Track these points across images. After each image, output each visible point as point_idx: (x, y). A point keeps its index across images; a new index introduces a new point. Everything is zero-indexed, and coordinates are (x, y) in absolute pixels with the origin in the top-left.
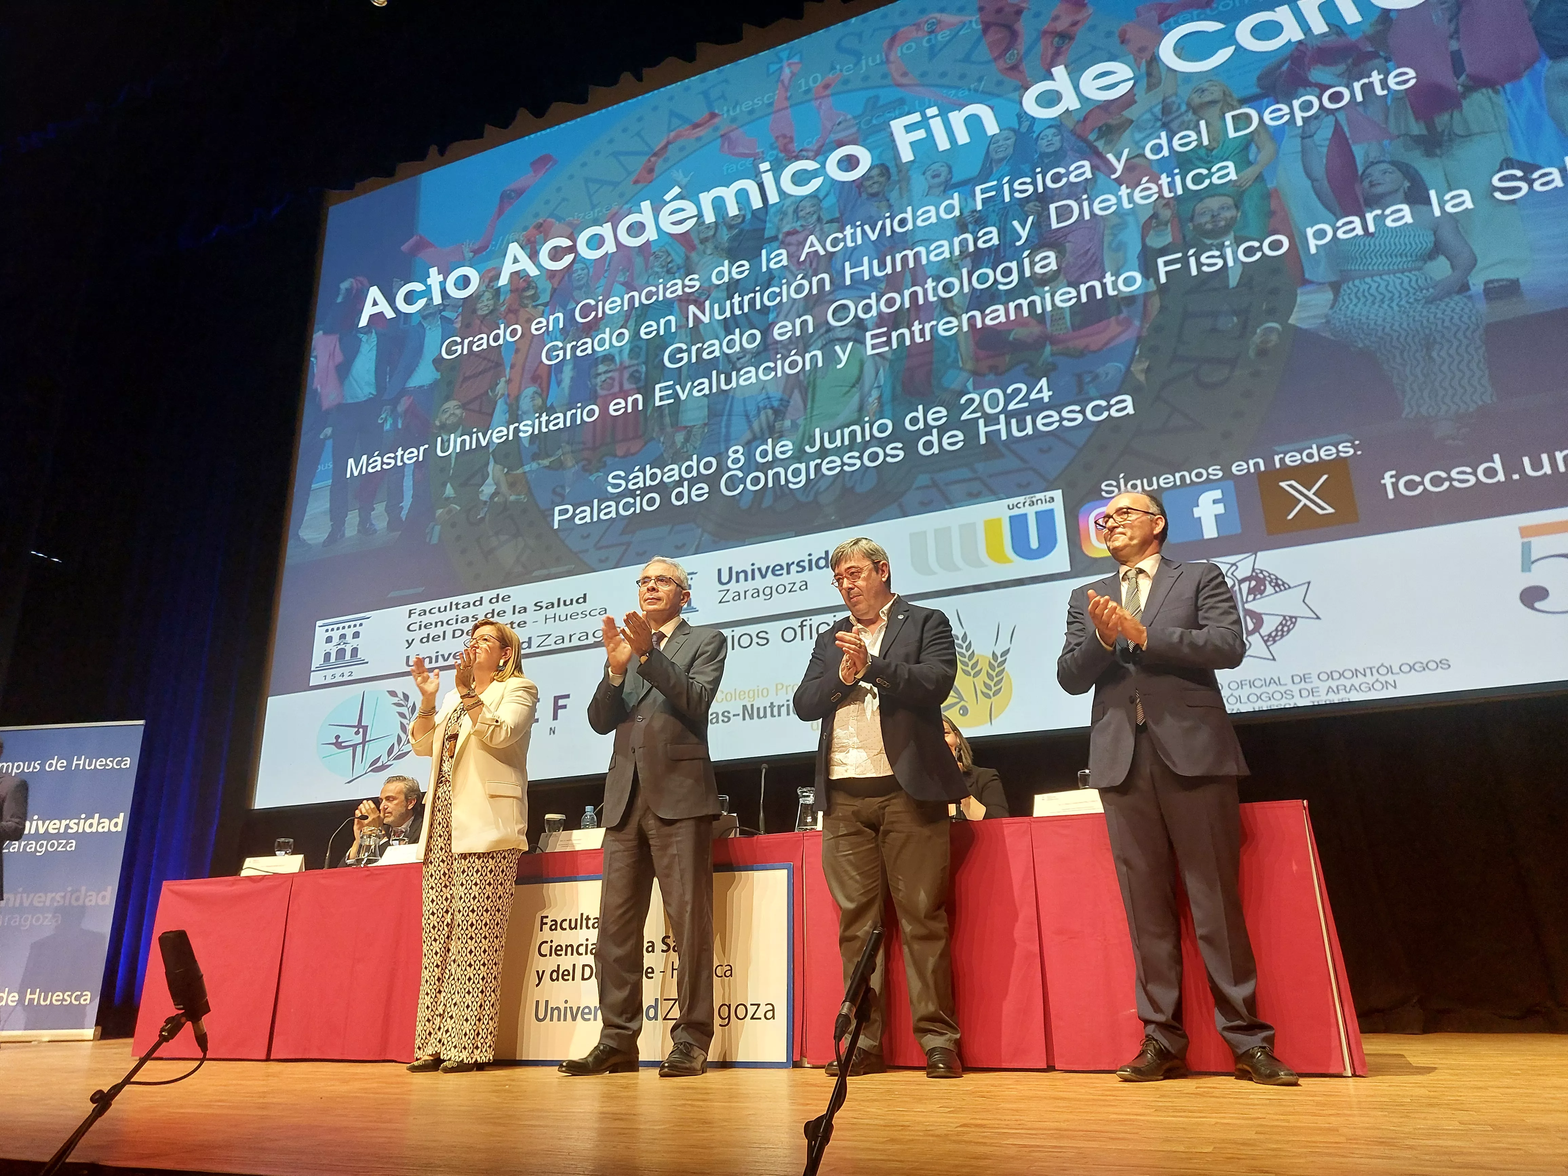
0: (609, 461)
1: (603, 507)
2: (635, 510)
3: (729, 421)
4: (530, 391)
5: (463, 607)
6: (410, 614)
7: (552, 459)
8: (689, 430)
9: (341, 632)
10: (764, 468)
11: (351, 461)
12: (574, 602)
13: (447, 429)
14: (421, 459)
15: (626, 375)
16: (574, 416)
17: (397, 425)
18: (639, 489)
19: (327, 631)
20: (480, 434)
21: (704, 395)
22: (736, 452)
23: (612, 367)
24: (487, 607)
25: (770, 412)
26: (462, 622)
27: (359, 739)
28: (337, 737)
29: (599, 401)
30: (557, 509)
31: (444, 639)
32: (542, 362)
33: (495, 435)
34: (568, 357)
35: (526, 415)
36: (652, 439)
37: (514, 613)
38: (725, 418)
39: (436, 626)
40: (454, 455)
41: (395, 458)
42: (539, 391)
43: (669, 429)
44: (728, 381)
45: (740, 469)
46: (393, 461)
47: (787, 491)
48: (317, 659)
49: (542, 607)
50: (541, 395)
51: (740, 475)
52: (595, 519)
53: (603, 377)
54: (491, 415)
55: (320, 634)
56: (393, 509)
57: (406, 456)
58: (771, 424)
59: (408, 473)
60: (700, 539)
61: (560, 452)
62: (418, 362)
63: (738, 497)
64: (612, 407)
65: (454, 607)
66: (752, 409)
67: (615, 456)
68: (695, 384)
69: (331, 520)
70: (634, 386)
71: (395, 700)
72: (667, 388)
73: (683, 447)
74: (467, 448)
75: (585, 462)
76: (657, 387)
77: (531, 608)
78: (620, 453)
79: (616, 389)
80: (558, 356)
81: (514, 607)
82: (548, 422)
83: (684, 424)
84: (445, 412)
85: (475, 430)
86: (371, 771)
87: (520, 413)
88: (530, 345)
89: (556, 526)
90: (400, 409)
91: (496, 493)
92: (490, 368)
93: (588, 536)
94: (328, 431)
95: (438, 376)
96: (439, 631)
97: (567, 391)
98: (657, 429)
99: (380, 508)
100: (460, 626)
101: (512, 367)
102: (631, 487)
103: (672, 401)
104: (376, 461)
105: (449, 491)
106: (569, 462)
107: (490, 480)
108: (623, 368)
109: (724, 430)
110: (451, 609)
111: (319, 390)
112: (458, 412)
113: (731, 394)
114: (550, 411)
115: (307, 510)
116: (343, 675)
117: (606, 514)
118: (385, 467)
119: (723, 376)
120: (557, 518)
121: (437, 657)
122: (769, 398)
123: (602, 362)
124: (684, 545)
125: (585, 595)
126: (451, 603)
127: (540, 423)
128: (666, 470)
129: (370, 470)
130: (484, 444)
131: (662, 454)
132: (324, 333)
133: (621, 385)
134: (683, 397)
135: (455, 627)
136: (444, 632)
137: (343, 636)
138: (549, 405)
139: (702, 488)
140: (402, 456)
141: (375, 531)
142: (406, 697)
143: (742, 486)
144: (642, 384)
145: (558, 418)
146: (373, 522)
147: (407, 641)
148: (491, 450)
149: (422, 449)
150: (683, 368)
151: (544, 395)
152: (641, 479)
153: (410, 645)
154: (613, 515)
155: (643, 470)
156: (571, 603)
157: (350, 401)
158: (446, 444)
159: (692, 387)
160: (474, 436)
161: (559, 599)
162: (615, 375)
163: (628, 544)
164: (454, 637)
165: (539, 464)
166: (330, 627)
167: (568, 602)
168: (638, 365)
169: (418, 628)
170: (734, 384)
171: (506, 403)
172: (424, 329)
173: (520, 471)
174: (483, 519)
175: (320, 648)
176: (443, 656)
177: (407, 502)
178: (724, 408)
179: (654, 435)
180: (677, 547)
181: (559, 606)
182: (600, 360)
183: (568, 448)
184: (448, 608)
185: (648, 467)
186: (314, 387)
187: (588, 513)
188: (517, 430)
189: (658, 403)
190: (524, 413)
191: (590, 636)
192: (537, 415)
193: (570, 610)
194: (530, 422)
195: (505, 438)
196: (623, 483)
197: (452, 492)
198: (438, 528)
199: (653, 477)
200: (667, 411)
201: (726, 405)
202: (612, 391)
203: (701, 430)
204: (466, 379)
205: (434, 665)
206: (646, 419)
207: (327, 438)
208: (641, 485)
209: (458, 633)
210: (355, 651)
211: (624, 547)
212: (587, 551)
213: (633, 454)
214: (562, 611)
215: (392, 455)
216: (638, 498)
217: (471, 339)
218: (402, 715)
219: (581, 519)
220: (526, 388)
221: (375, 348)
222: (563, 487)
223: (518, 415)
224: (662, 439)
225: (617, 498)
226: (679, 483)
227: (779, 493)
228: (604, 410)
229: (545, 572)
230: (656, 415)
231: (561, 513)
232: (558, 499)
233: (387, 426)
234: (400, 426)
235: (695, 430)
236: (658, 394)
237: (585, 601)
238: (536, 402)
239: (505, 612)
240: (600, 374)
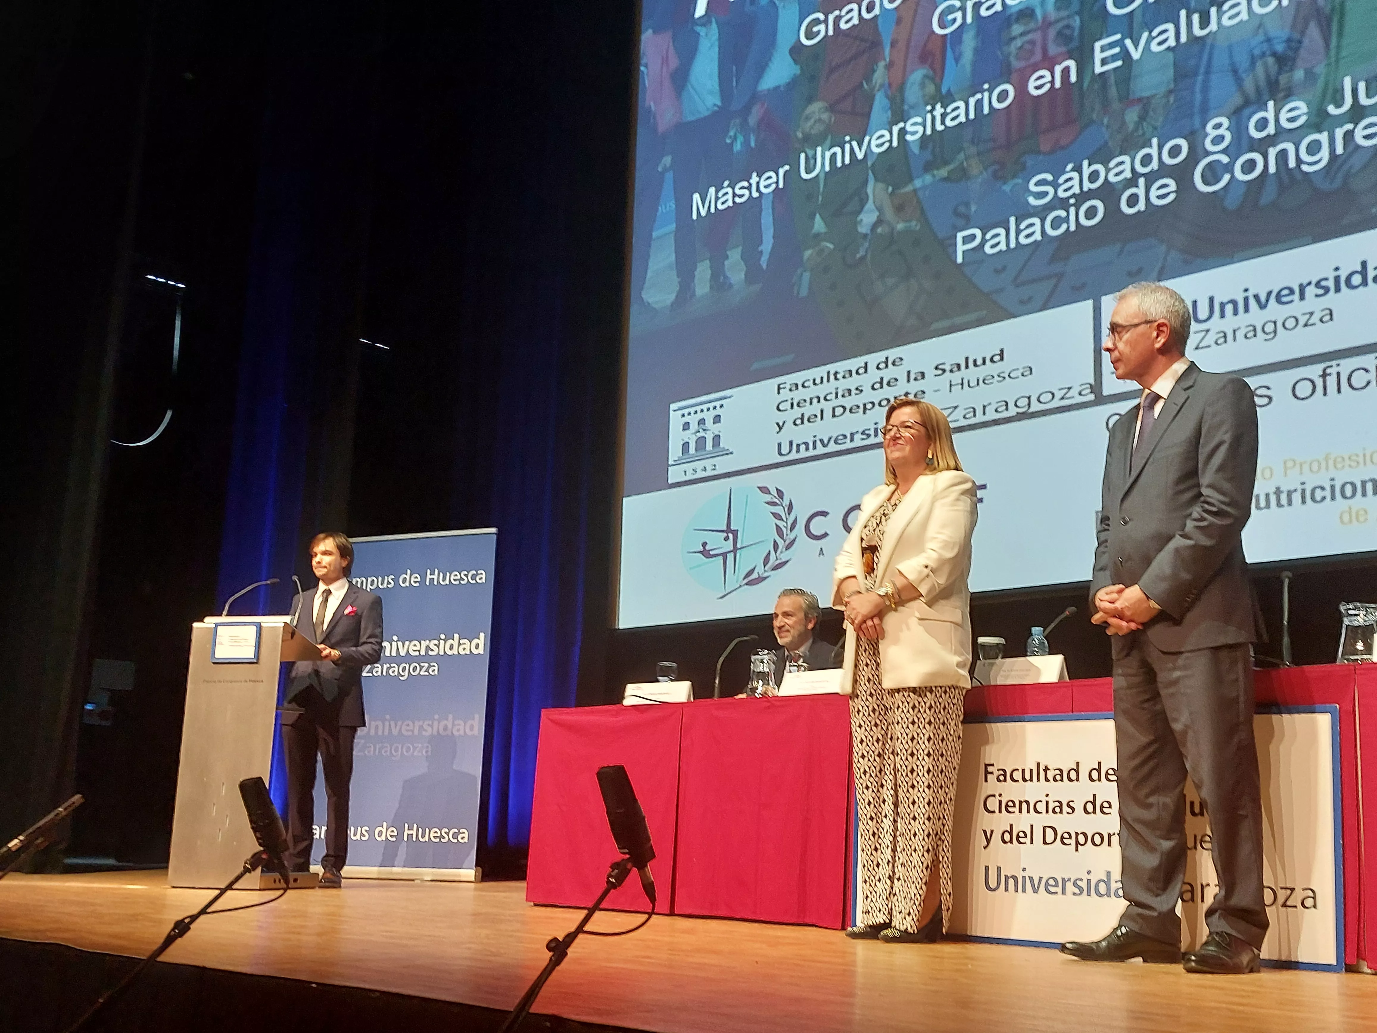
0: (1030, 161)
1: (1022, 226)
2: (1068, 228)
3: (1206, 81)
4: (918, 75)
5: (844, 377)
6: (779, 389)
7: (951, 167)
8: (1145, 104)
9: (700, 416)
10: (1262, 146)
11: (696, 196)
12: (988, 361)
13: (812, 141)
14: (781, 185)
15: (1052, 33)
16: (979, 103)
17: (749, 145)
18: (1074, 196)
19: (683, 415)
20: (855, 144)
21: (1169, 49)
22: (1218, 126)
23: (1032, 25)
24: (874, 375)
25: (1271, 60)
26: (843, 396)
27: (729, 545)
28: (705, 544)
29: (1014, 77)
30: (960, 236)
31: (822, 418)
32: (933, 32)
33: (874, 143)
34: (969, 20)
35: (916, 109)
36: (1092, 122)
37: (908, 381)
38: (1200, 78)
39: (811, 403)
40: (822, 176)
41: (749, 188)
42: (931, 73)
43: (1116, 105)
44: (1204, 22)
45: (1224, 151)
46: (746, 192)
47: (1299, 177)
48: (675, 452)
49: (944, 371)
50: (932, 79)
51: (1225, 159)
52: (1013, 245)
53: (1019, 43)
54: (868, 115)
55: (676, 420)
56: (751, 257)
57: (762, 184)
58: (1273, 78)
59: (767, 206)
60: (1165, 259)
61: (961, 156)
62: (772, 55)
63: (1222, 193)
64: (1032, 84)
65: (832, 377)
66: (1242, 60)
67: (1039, 153)
68: (1154, 33)
69: (678, 277)
70: (1063, 49)
71: (768, 498)
72: (1111, 46)
73: (1136, 129)
74: (839, 164)
75: (996, 167)
76: (1098, 45)
77: (930, 373)
78: (1045, 147)
79: (1038, 56)
80: (955, 20)
81: (909, 373)
82: (944, 116)
83: (1138, 95)
84: (808, 118)
85: (847, 138)
86: (747, 584)
87: (906, 107)
88: (916, 11)
89: (960, 260)
90: (753, 120)
91: (879, 222)
92: (864, 51)
93: (1004, 268)
94: (667, 160)
95: (796, 70)
96: (815, 409)
97: (968, 68)
98: (1098, 107)
99: (735, 255)
100: (841, 401)
101: (893, 44)
102: (1062, 194)
103: (1119, 63)
104: (726, 193)
105: (819, 225)
106: (975, 168)
107: (870, 205)
108: (1047, 24)
109: (1198, 97)
110: (828, 380)
111: (653, 108)
112: (825, 116)
113: (1209, 41)
114: (946, 100)
115: (650, 264)
116: (705, 469)
117: (1027, 236)
118: (738, 200)
119: (1196, 17)
120: (960, 248)
121: (815, 442)
122: (1269, 40)
123: (1017, 20)
124: (1140, 271)
125: (1002, 351)
126: (829, 373)
127: (933, 118)
128: (1112, 164)
129: (720, 207)
130: (860, 156)
131: (1106, 143)
132: (654, 32)
133: (1045, 50)
134: (1136, 55)
135: (835, 403)
136: (822, 411)
137: (702, 422)
138: (944, 90)
139: (1165, 186)
140: (758, 183)
141: (731, 286)
142: (780, 493)
143: (1227, 177)
144: (1075, 44)
145: (957, 108)
146: (728, 274)
147: (778, 424)
148: (870, 164)
149: (781, 172)
150: (1136, 13)
151: (937, 79)
152: (1076, 182)
153: (781, 428)
154: (1038, 237)
155: (1078, 169)
156: (984, 363)
157: (690, 118)
158: (812, 162)
159: (1150, 39)
160: (847, 146)
161: (967, 359)
162: (1037, 36)
163: (1060, 276)
164: (834, 416)
165: (934, 176)
166: (686, 411)
167: (979, 362)
168: (1068, 17)
169: (789, 407)
170: (1213, 26)
171: (887, 97)
172: (777, 8)
173: (909, 188)
174: (863, 258)
175: (676, 437)
176: (821, 441)
177: (767, 245)
178: (1198, 66)
179: (1094, 116)
180: (1130, 274)
181: (967, 367)
182: (1014, 17)
183: (973, 150)
184: (825, 380)
185: (1085, 163)
186: (647, 102)
187: (1002, 238)
188: (903, 132)
189: (1098, 69)
190: (912, 107)
191: (1011, 405)
192: (929, 108)
193: (982, 372)
194: (919, 120)
195: (887, 145)
196: (1050, 189)
197: (822, 225)
198: (807, 276)
199: (1094, 176)
200: (1112, 80)
201: (1200, 58)
202: (1032, 61)
203: (1164, 100)
204: (832, 71)
205: (812, 453)
206: (1082, 95)
207: (665, 170)
208: (1076, 190)
209: (839, 411)
210: (717, 438)
211: (1054, 281)
212: (1002, 290)
213: (1062, 148)
214: (972, 374)
215: (745, 184)
216: (1072, 210)
217: (837, 13)
218: (777, 516)
219: (993, 247)
220: (913, 71)
221: (717, 43)
222: (967, 205)
223: (903, 111)
224: (1105, 121)
225: (1042, 213)
226: (1132, 182)
227: (1286, 180)
228: (1022, 90)
229: (946, 323)
230: (1096, 86)
231: (966, 240)
232: (960, 222)
233: (738, 147)
234: (753, 144)
235: (1153, 101)
236: (1098, 56)
237: (1002, 359)
238: (927, 90)
239: (896, 380)
240: (1014, 38)
